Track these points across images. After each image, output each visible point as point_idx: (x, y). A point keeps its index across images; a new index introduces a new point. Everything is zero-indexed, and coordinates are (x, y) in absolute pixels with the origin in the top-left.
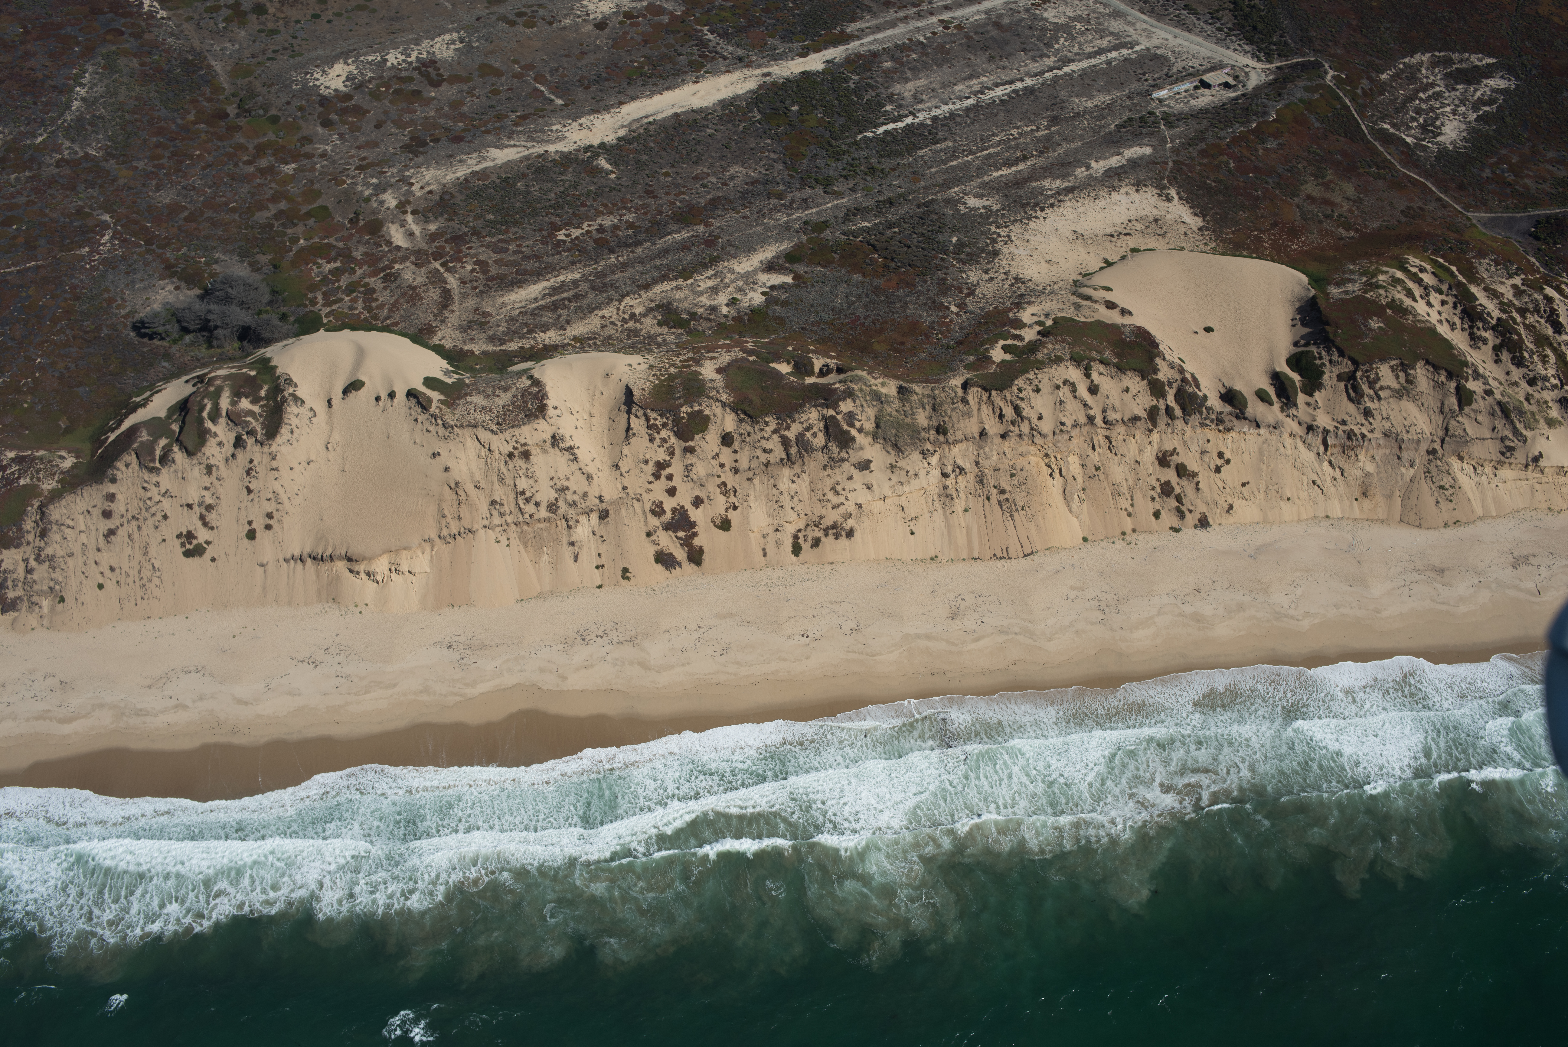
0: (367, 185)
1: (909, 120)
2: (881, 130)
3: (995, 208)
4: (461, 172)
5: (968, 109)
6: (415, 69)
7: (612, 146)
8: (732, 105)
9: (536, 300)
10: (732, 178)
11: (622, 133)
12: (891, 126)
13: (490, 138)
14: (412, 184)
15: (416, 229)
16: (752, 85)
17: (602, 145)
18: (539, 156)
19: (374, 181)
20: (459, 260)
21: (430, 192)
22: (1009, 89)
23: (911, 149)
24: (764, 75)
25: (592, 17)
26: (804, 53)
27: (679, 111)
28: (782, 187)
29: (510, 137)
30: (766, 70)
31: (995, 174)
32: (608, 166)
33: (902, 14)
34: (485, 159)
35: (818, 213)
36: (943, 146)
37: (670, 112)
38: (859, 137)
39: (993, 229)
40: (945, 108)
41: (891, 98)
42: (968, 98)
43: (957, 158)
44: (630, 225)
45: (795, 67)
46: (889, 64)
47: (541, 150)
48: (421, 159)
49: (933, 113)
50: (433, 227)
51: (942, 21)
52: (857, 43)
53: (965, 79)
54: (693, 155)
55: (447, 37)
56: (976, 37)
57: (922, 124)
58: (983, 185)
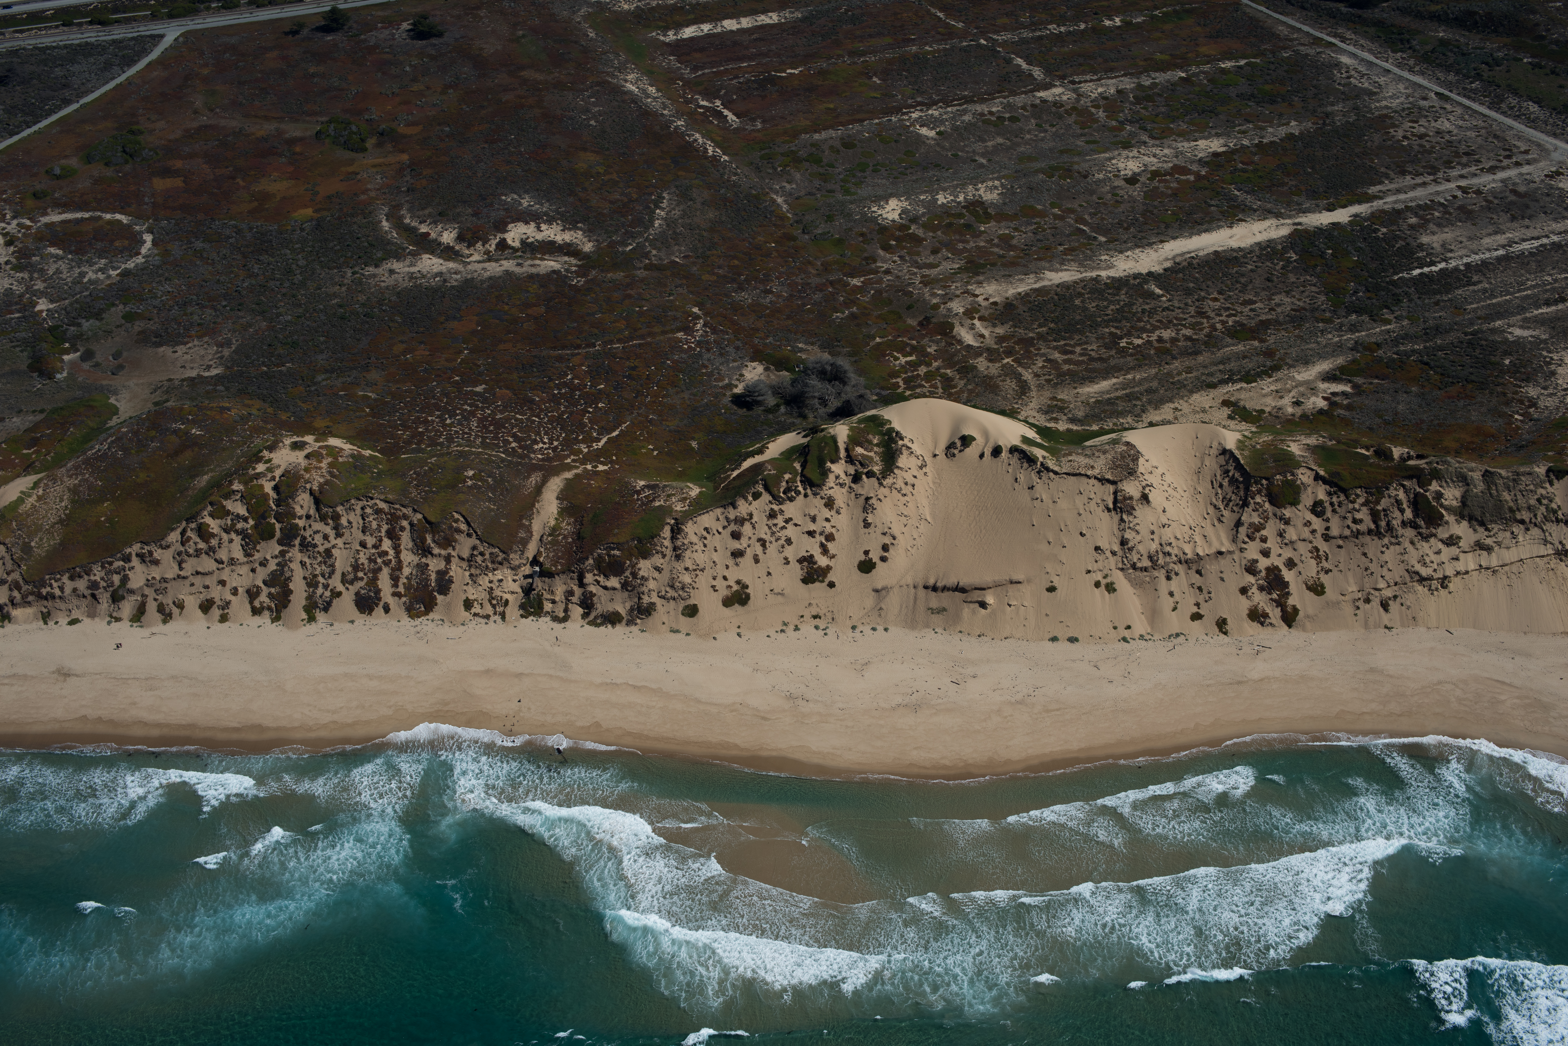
0: (934, 295)
1: (1442, 265)
2: (1416, 272)
3: (1543, 337)
4: (1022, 288)
5: (1499, 259)
6: (964, 207)
7: (1159, 275)
8: (1268, 246)
9: (1108, 392)
10: (1278, 305)
11: (1168, 264)
12: (1426, 270)
13: (1044, 264)
14: (977, 296)
15: (986, 333)
16: (1284, 231)
17: (1150, 274)
18: (1092, 279)
19: (940, 292)
20: (1030, 358)
21: (995, 303)
22: (1536, 243)
23: (1448, 288)
24: (1295, 224)
25: (1122, 173)
26: (1330, 208)
27: (1220, 249)
28: (1328, 314)
29: (1062, 264)
30: (1297, 221)
31: (1536, 312)
32: (1158, 291)
33: (1419, 180)
34: (1042, 279)
35: (1367, 335)
36: (1480, 286)
37: (1211, 250)
38: (1396, 278)
39: (1545, 353)
40: (1477, 257)
41: (1421, 246)
42: (1496, 250)
43: (1496, 297)
44: (1188, 338)
45: (1325, 219)
46: (1413, 220)
47: (1094, 274)
48: (981, 278)
49: (1465, 260)
50: (1000, 331)
51: (1459, 187)
52: (1381, 202)
53: (1490, 235)
54: (1238, 286)
55: (990, 183)
56: (1496, 201)
57: (1456, 269)
58: (1525, 320)
